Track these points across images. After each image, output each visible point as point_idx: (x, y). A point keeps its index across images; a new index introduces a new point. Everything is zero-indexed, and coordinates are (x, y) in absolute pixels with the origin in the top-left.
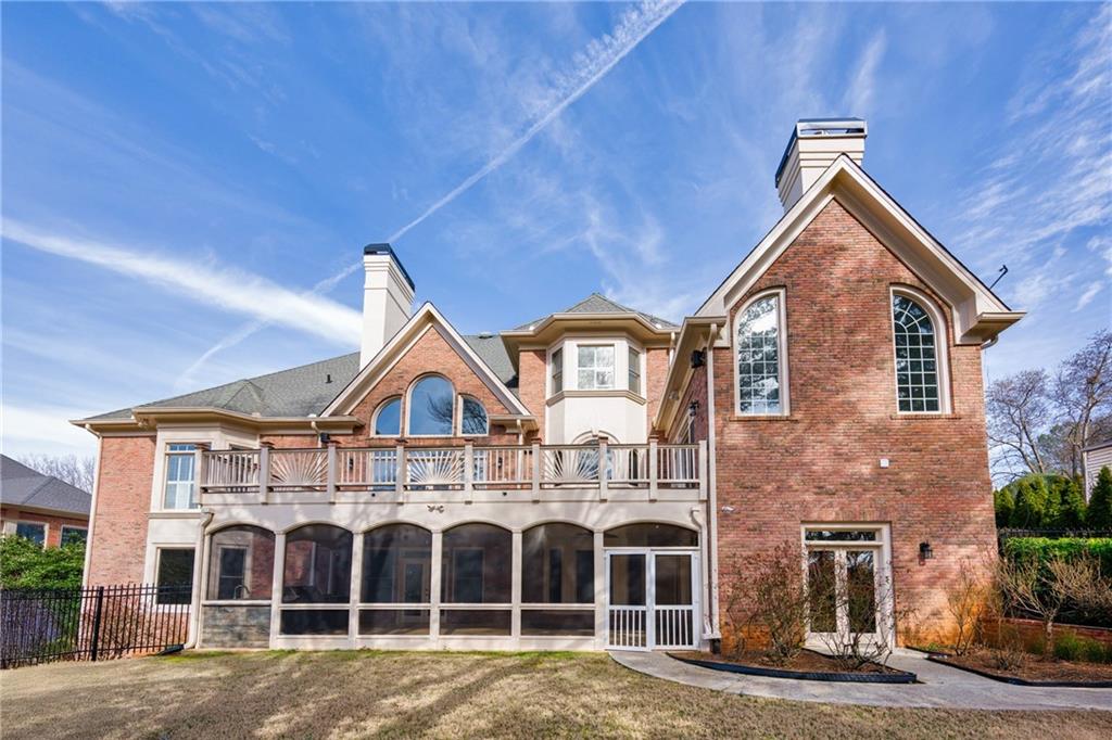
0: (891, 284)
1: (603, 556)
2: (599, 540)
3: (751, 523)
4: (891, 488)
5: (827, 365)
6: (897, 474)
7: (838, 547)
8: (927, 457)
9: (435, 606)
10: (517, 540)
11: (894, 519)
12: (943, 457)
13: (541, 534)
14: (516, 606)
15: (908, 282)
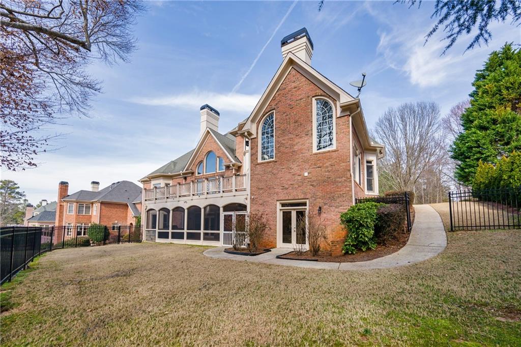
0: (313, 97)
1: (222, 214)
2: (221, 209)
3: (261, 202)
4: (308, 184)
5: (288, 137)
6: (311, 178)
7: (292, 209)
8: (323, 170)
9: (185, 231)
10: (203, 211)
11: (309, 197)
12: (330, 169)
13: (208, 208)
14: (202, 231)
15: (320, 94)
